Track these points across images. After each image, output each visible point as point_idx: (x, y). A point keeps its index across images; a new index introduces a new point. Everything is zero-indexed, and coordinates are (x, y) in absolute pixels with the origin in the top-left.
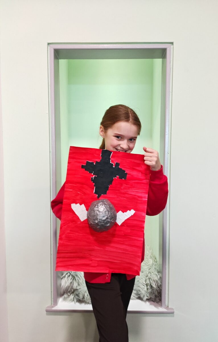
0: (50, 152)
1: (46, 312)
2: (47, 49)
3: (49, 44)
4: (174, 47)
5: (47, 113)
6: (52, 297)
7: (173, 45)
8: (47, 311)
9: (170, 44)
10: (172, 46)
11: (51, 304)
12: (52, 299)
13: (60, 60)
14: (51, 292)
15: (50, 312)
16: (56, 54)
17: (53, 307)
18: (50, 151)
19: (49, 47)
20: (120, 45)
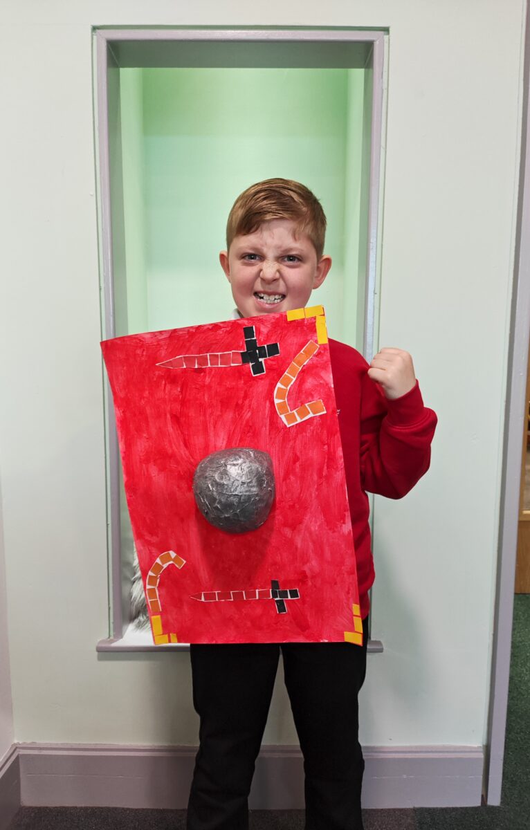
0: (100, 289)
1: (96, 653)
2: (90, 39)
3: (95, 28)
4: (390, 38)
5: (92, 195)
6: (112, 621)
7: (388, 34)
8: (99, 650)
9: (382, 32)
10: (386, 37)
11: (110, 636)
12: (112, 625)
13: (122, 70)
14: (109, 608)
15: (106, 653)
16: (113, 53)
17: (112, 641)
18: (100, 287)
19: (95, 37)
20: (264, 32)
